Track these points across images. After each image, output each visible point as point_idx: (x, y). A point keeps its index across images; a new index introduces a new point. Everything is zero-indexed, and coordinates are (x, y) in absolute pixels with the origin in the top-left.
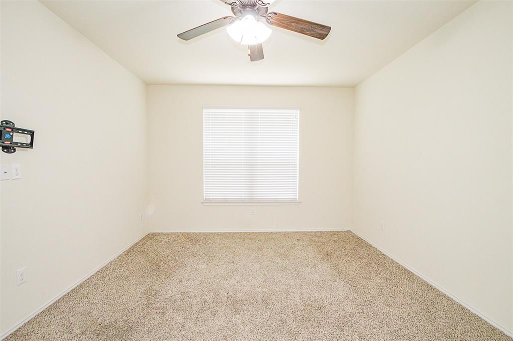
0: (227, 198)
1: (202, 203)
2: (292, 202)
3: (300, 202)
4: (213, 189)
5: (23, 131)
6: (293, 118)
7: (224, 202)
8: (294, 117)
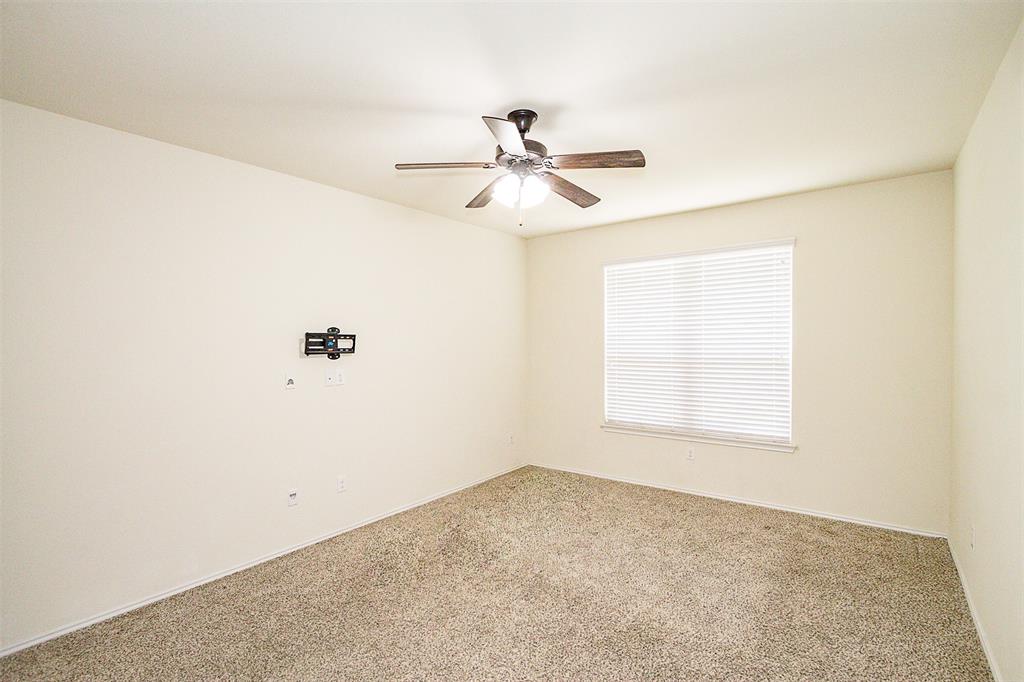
0: (643, 422)
1: (602, 427)
2: (777, 445)
3: (796, 448)
4: (622, 403)
5: (345, 336)
6: (778, 265)
7: (640, 430)
8: (779, 262)
